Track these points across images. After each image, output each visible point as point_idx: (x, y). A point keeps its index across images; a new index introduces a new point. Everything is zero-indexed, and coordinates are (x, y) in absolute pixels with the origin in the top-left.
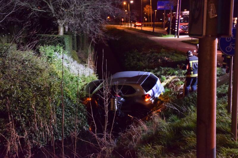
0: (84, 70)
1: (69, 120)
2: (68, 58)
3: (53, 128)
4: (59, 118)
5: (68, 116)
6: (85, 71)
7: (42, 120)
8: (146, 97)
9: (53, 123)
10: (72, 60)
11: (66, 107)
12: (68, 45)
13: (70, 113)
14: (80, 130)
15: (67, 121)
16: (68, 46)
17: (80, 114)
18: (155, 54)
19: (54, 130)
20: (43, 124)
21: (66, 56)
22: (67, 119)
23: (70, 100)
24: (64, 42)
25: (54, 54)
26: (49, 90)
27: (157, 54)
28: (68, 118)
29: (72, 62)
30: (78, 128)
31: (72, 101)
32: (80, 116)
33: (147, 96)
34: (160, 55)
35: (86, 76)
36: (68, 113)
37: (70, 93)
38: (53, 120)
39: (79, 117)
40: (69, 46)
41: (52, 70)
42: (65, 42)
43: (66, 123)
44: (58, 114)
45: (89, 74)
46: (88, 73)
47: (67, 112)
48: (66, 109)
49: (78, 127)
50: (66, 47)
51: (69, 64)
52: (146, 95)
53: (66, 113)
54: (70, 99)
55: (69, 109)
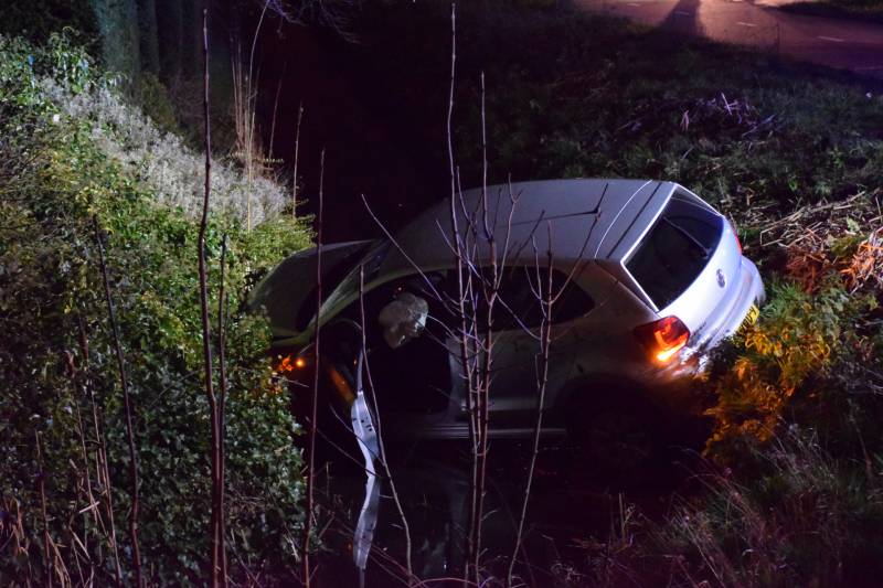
0: (233, 187)
1: (190, 502)
2: (129, 113)
3: (94, 557)
4: (124, 487)
5: (183, 476)
6: (236, 195)
7: (24, 504)
8: (658, 335)
9: (92, 520)
10: (149, 129)
11: (164, 415)
12: (113, 34)
13: (193, 451)
14: (260, 562)
15: (177, 508)
16: (116, 43)
17: (256, 455)
18: (645, 84)
19: (99, 572)
20: (28, 530)
21: (112, 103)
22: (177, 491)
23: (184, 372)
24: (93, 14)
25: (38, 90)
26: (45, 311)
27: (656, 85)
28: (182, 488)
29: (151, 144)
30: (246, 545)
31: (193, 378)
32: (253, 467)
33: (668, 328)
34: (678, 88)
35: (248, 227)
36: (180, 454)
37: (176, 324)
38: (94, 505)
39: (247, 478)
40: (125, 39)
41: (46, 187)
42: (100, 14)
43: (171, 517)
44: (121, 464)
45: (266, 212)
46: (260, 208)
47: (172, 447)
48: (166, 426)
49: (250, 540)
50: (106, 49)
51: (133, 156)
52: (658, 325)
53: (164, 455)
54: (178, 364)
55: (181, 430)
